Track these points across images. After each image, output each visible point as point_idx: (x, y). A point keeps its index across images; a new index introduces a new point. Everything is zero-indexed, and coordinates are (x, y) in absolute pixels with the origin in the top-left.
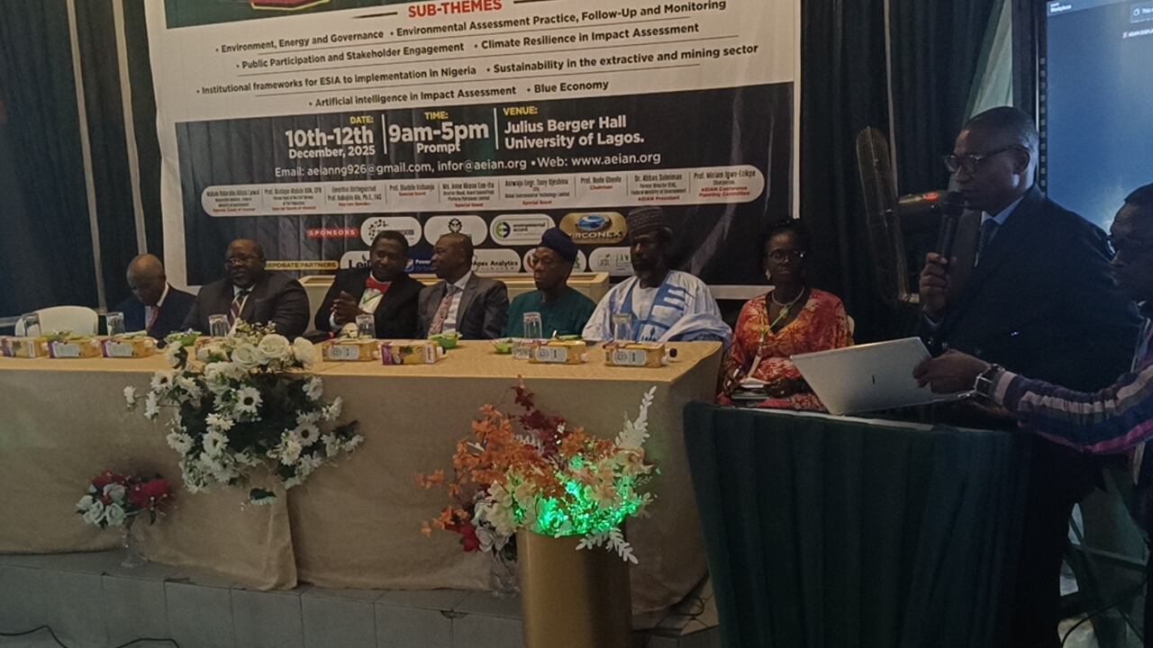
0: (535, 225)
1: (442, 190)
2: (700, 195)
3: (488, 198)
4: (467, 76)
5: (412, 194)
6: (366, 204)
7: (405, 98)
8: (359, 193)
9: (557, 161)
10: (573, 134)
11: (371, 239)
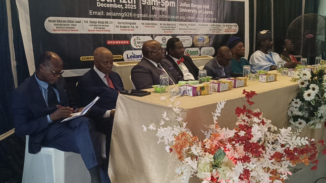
0: (187, 40)
1: (160, 26)
2: (225, 31)
3: (174, 30)
5: (149, 27)
6: (132, 30)
8: (129, 25)
9: (193, 18)
10: (196, 9)
11: (135, 45)
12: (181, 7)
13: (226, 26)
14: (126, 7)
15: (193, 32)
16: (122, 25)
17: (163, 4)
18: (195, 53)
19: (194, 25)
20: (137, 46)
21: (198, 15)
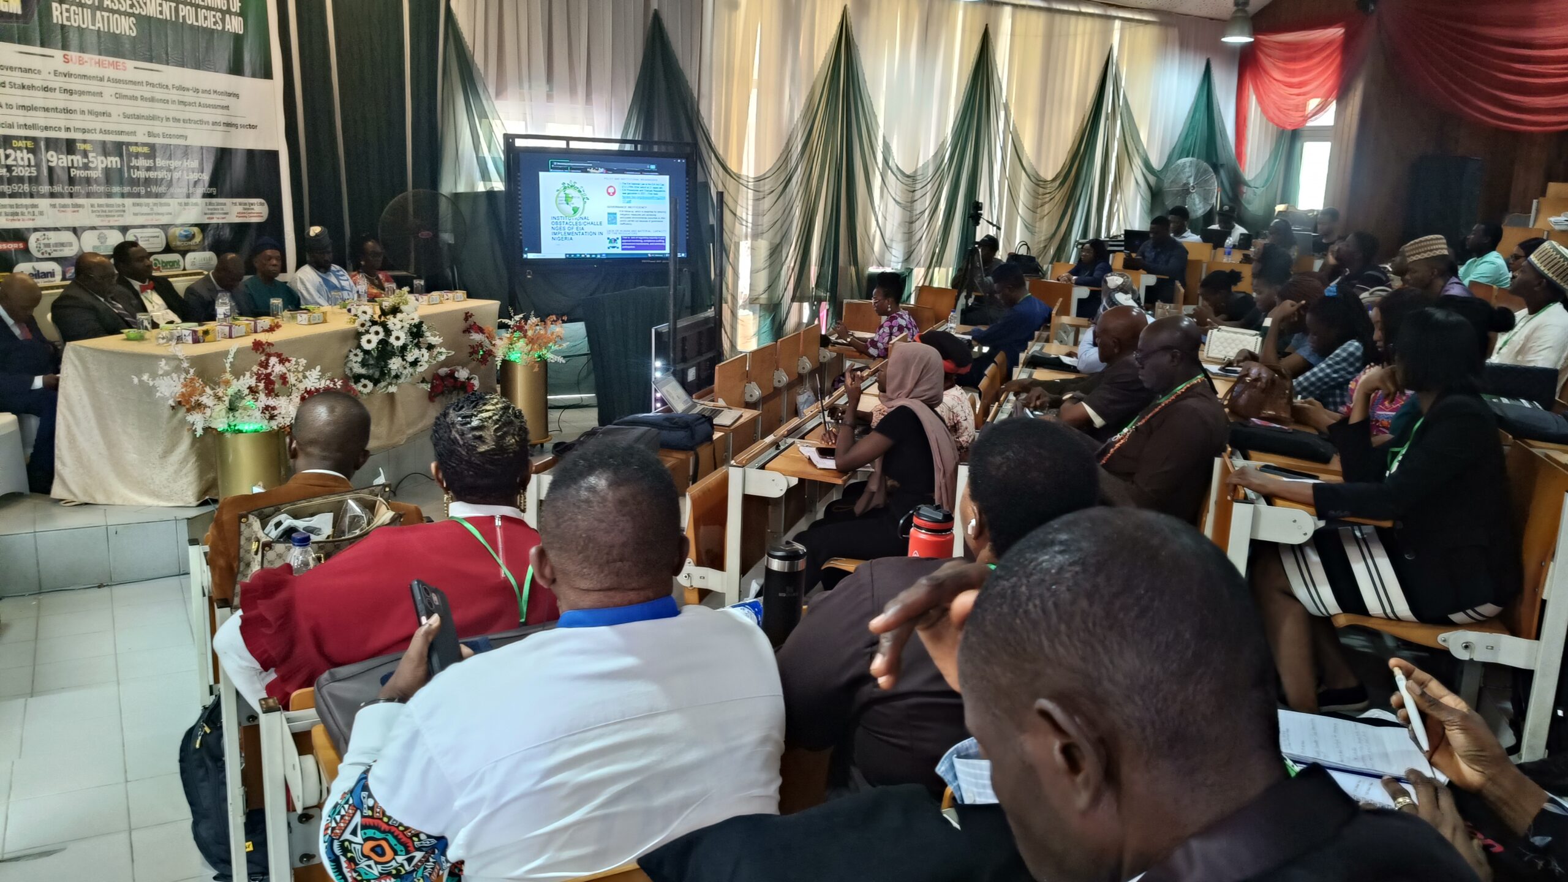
0: (154, 237)
1: (91, 209)
2: (237, 216)
3: (121, 216)
4: (106, 119)
5: (68, 211)
6: (30, 220)
7: (60, 129)
8: (24, 210)
9: (162, 189)
10: (170, 170)
11: (39, 251)
12: (134, 167)
13: (240, 204)
14: (14, 174)
15: (164, 220)
16: (8, 210)
17: (93, 162)
18: (173, 264)
19: (169, 205)
20: (43, 254)
21: (174, 181)
